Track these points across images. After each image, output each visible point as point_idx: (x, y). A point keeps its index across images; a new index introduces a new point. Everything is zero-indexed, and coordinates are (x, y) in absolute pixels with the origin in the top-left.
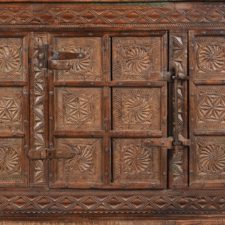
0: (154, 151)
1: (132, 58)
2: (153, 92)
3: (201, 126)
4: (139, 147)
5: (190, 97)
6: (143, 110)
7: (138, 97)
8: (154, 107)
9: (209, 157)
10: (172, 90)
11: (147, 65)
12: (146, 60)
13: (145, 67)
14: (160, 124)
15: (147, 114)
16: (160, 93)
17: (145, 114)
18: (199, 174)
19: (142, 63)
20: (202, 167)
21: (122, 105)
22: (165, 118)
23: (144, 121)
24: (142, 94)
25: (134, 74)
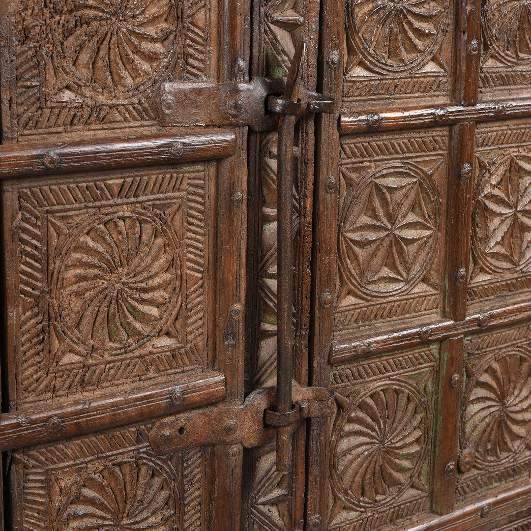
0: (186, 472)
1: (91, 13)
2: (184, 186)
3: (349, 317)
4: (127, 469)
5: (322, 193)
6: (143, 285)
7: (119, 218)
8: (189, 260)
9: (366, 444)
10: (260, 170)
11: (159, 48)
12: (155, 19)
13: (151, 57)
14: (210, 342)
15: (161, 300)
16: (213, 189)
17: (151, 302)
18: (334, 522)
19: (138, 35)
20: (346, 493)
21: (48, 274)
22: (238, 307)
23: (149, 337)
24: (141, 202)
25: (102, 99)
